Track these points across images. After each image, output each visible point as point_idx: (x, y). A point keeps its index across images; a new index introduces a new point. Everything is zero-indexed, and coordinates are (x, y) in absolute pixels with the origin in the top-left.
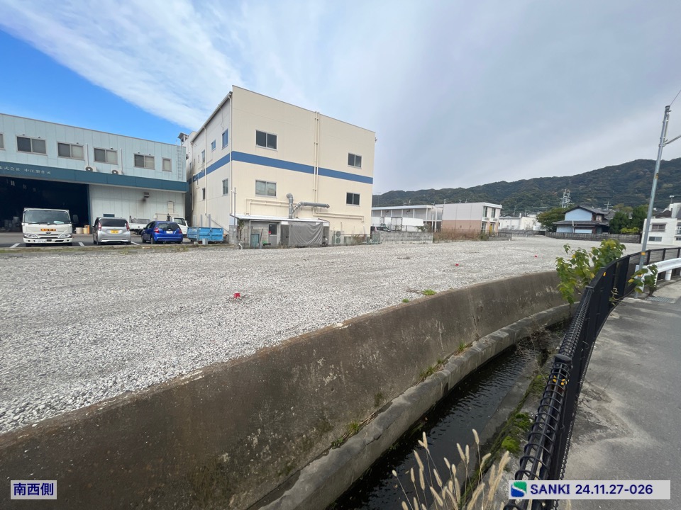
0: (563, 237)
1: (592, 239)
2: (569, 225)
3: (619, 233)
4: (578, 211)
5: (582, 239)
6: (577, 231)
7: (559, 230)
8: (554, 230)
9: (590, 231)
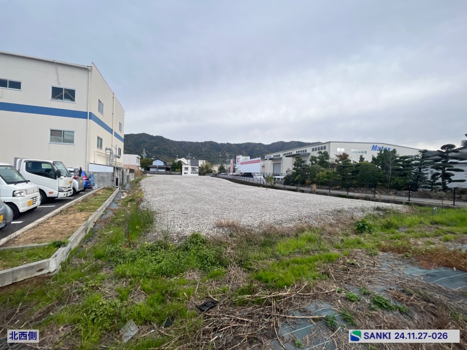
0: (154, 173)
1: (166, 174)
2: (155, 167)
3: (175, 171)
4: (158, 161)
5: (162, 174)
6: (159, 170)
7: (151, 170)
8: (149, 170)
9: (164, 170)
